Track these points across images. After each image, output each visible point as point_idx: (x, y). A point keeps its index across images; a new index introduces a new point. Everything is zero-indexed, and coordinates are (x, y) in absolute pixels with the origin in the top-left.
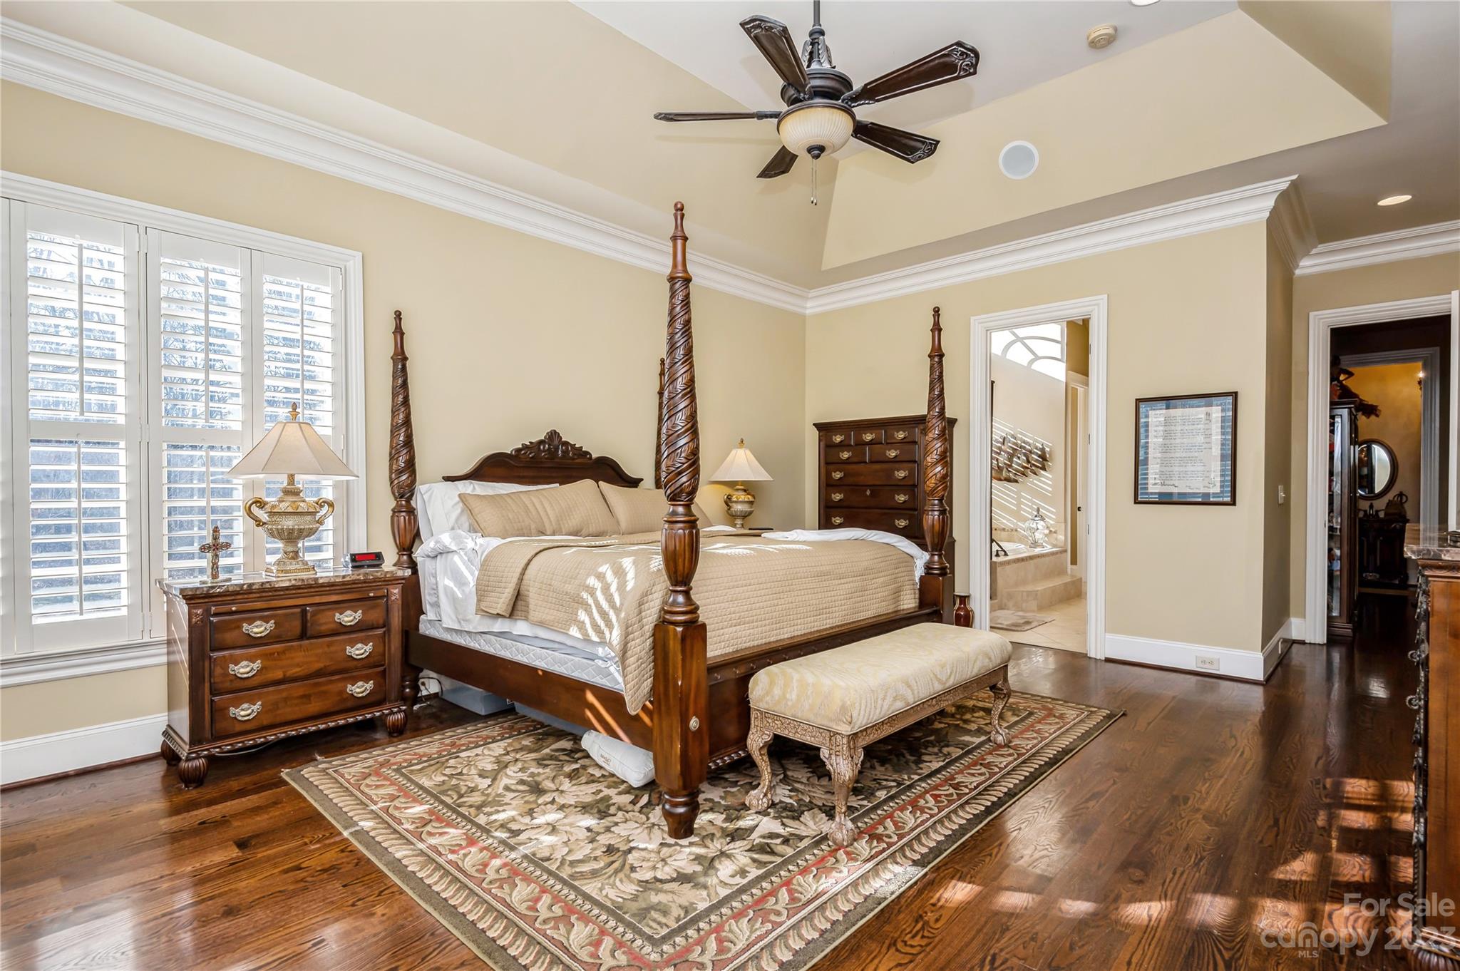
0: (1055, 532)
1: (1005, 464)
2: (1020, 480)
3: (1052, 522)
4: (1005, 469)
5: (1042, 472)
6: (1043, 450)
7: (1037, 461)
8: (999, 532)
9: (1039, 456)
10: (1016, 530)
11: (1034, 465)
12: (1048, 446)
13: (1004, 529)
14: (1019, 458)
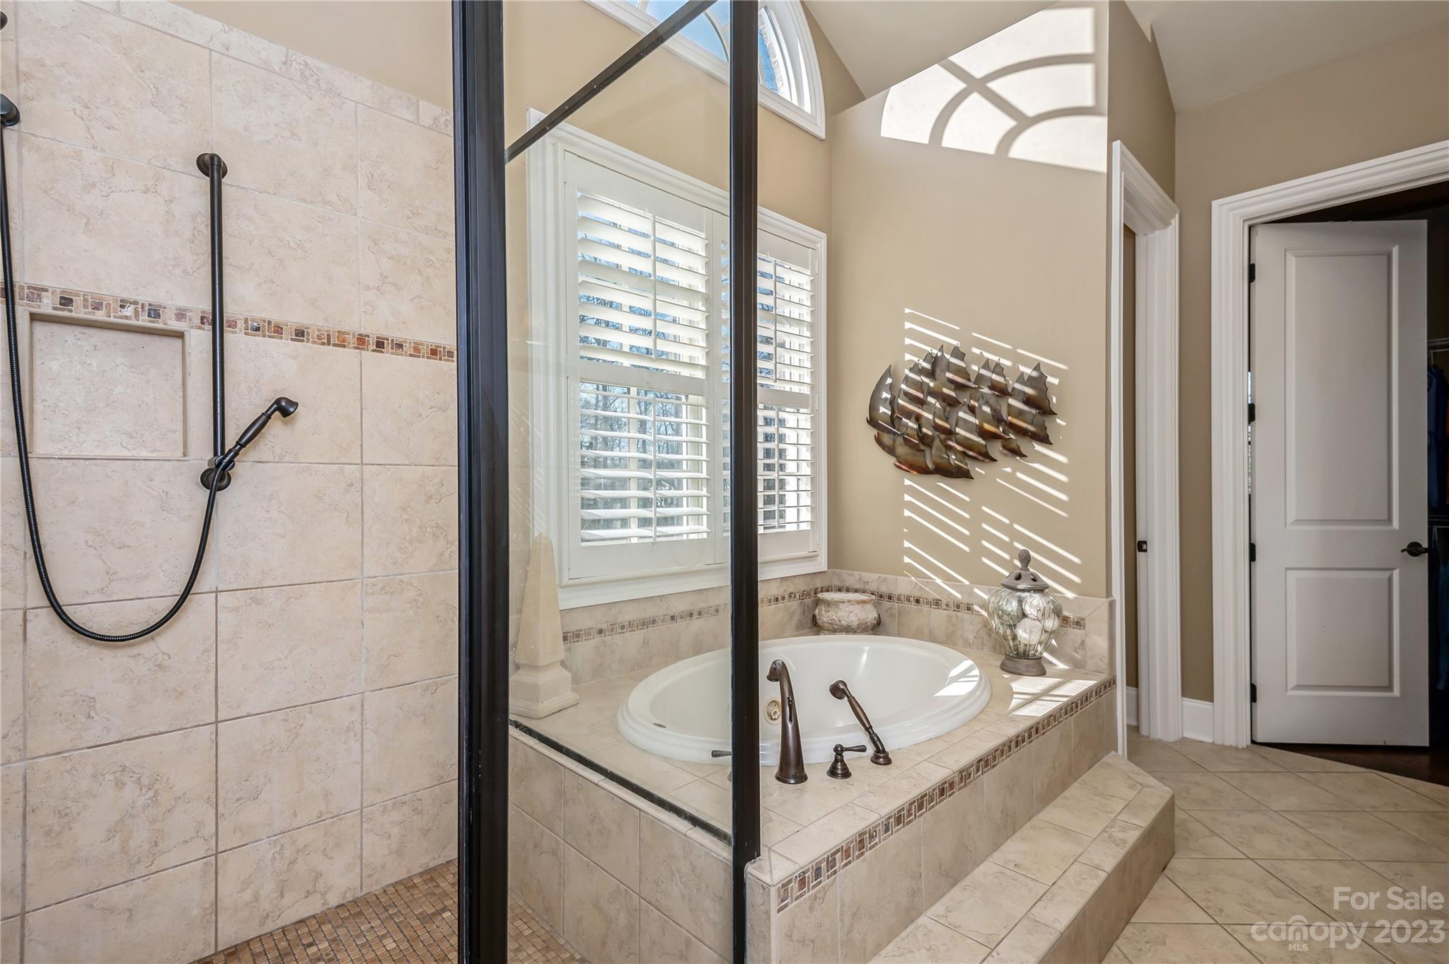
0: (1079, 624)
1: (937, 428)
2: (978, 470)
3: (1070, 595)
4: (937, 443)
5: (1039, 447)
6: (1038, 382)
7: (1020, 414)
8: (925, 608)
9: (1028, 401)
10: (969, 609)
11: (1012, 427)
12: (1055, 372)
13: (937, 603)
14: (972, 410)
